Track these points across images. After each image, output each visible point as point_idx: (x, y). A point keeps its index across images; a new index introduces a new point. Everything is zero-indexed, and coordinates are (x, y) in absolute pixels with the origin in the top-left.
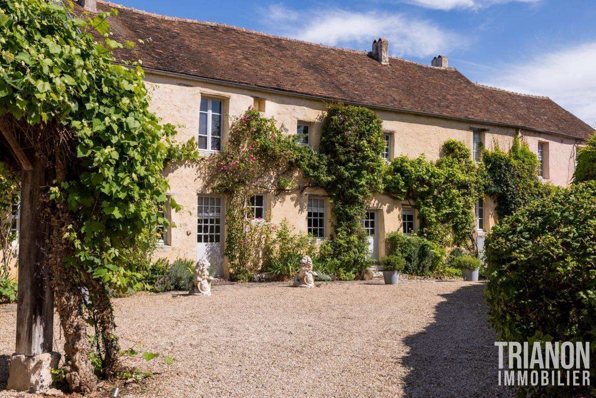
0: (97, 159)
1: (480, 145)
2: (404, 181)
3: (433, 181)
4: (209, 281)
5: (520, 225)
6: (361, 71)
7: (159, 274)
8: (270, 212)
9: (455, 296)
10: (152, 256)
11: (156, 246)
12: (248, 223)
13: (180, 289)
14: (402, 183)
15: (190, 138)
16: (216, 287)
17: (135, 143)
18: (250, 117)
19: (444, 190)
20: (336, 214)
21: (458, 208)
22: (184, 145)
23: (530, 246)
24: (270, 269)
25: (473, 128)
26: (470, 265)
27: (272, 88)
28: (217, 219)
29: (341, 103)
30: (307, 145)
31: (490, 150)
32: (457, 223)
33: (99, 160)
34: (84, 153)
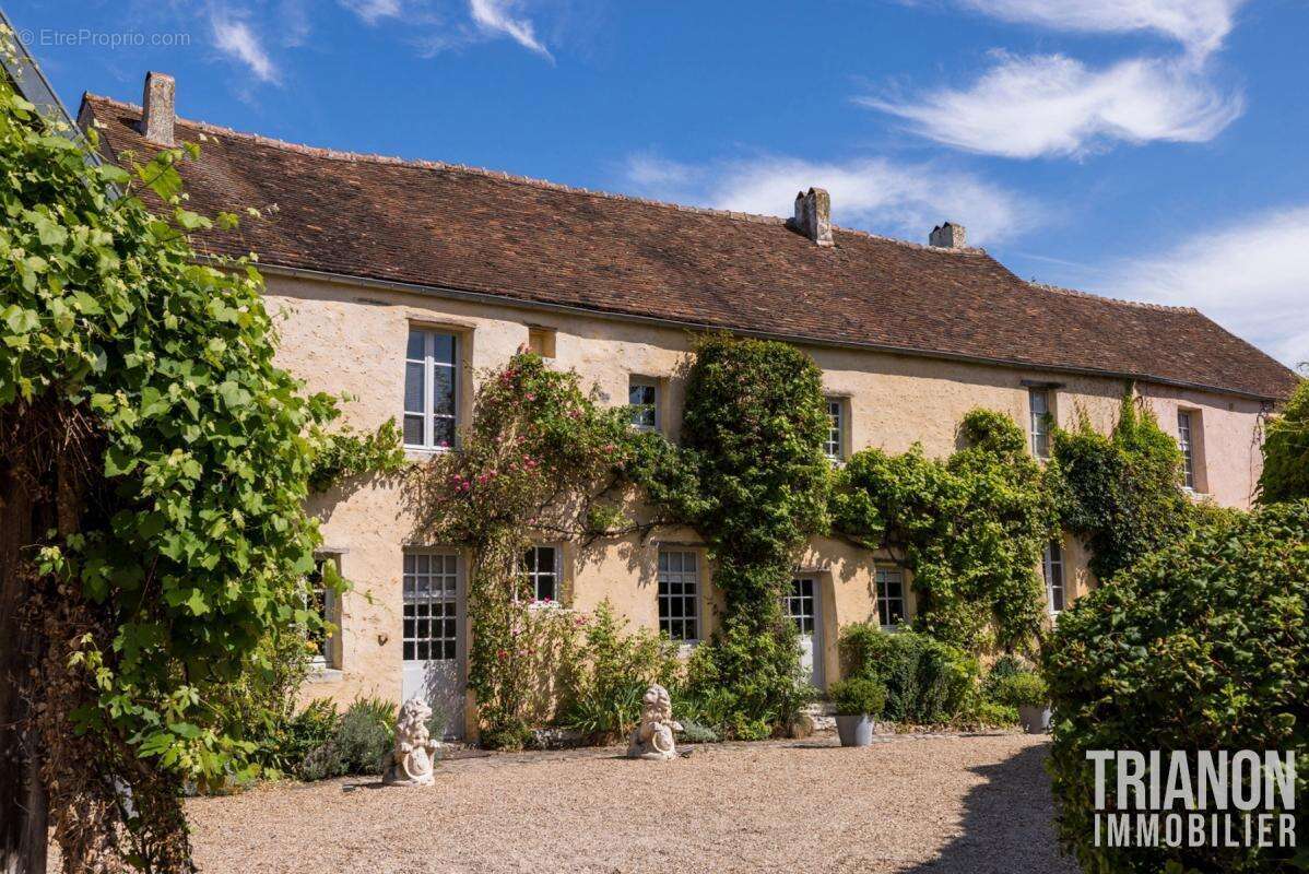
0: (150, 480)
1: (1047, 419)
2: (876, 505)
3: (944, 503)
4: (429, 751)
5: (1118, 610)
6: (770, 261)
7: (314, 738)
8: (572, 586)
9: (1004, 771)
10: (296, 694)
11: (307, 671)
12: (520, 612)
13: (363, 773)
14: (873, 511)
15: (385, 420)
16: (448, 765)
17: (241, 441)
18: (521, 372)
19: (970, 524)
20: (723, 585)
21: (1003, 563)
22: (370, 437)
23: (1142, 660)
24: (572, 717)
25: (1029, 382)
26: (1036, 697)
27: (570, 304)
28: (448, 605)
29: (726, 333)
30: (653, 430)
31: (1069, 431)
32: (1003, 598)
33: (156, 482)
34: (122, 466)
